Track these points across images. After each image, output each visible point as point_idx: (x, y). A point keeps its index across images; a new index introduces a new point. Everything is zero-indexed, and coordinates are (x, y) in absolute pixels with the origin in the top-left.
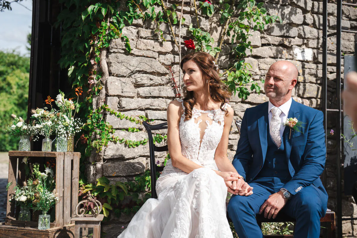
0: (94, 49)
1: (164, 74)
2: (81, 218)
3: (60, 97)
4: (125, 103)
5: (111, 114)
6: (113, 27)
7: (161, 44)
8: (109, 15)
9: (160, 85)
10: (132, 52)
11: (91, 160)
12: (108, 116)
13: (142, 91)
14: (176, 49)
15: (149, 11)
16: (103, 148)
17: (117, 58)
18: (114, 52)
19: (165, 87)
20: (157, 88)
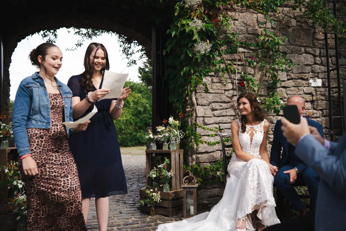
0: (188, 91)
1: (229, 102)
2: (186, 185)
3: (171, 120)
4: (206, 120)
5: (199, 127)
6: (198, 79)
7: (225, 85)
8: (195, 72)
9: (227, 108)
10: (209, 91)
11: (189, 153)
12: (198, 128)
13: (216, 113)
14: (235, 87)
15: (218, 67)
16: (195, 146)
17: (201, 95)
18: (199, 92)
19: (229, 110)
20: (224, 110)
